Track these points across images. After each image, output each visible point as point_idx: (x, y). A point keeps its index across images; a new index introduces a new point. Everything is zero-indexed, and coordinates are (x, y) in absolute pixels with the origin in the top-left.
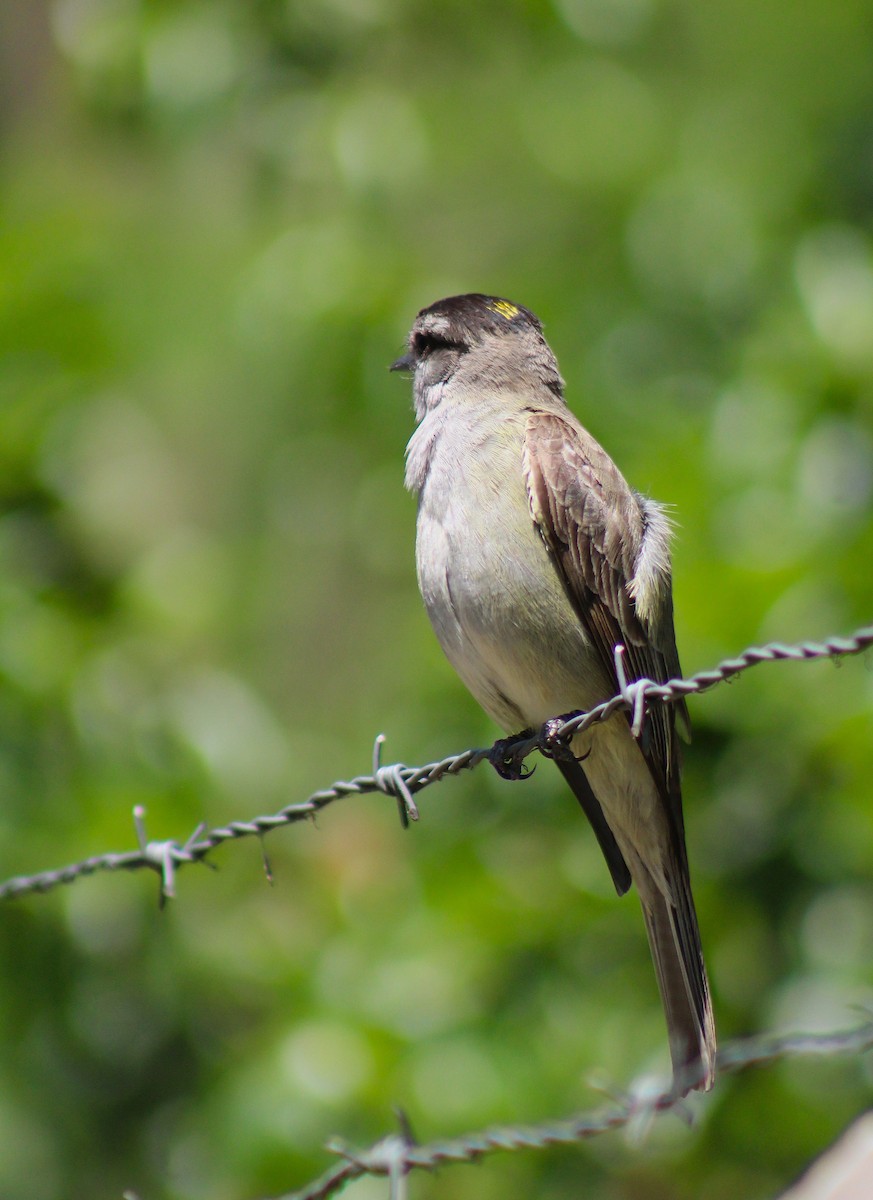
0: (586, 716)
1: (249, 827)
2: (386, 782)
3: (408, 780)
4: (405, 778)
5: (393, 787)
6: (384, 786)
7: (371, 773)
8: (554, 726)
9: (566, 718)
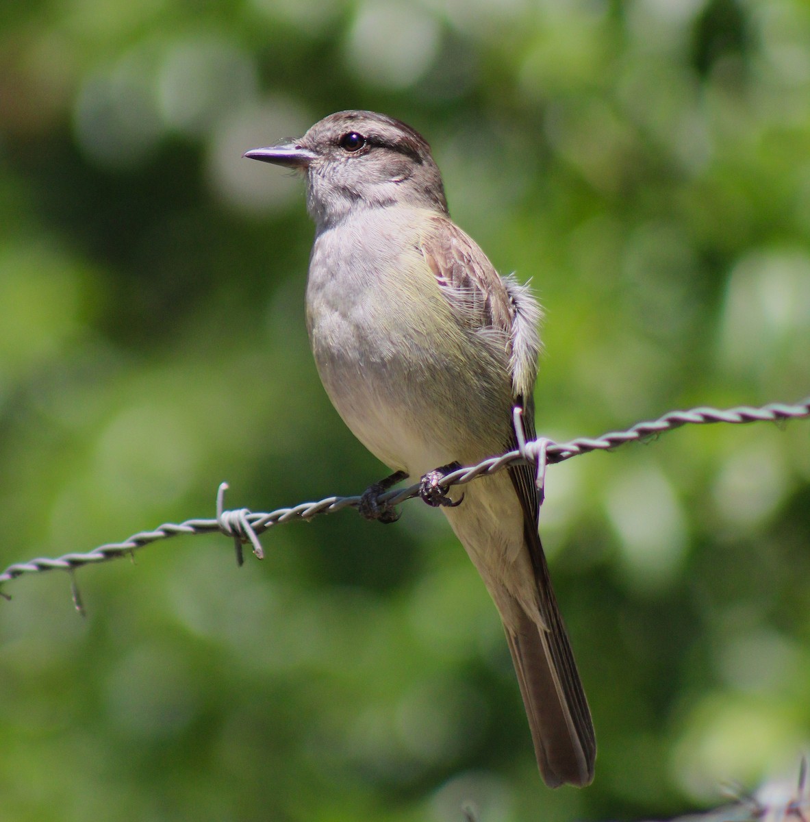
0: (470, 470)
1: (59, 562)
2: (232, 526)
3: (255, 524)
4: (251, 521)
5: (239, 529)
6: (229, 529)
7: (214, 516)
8: (435, 477)
9: (445, 470)
